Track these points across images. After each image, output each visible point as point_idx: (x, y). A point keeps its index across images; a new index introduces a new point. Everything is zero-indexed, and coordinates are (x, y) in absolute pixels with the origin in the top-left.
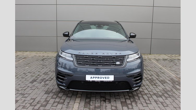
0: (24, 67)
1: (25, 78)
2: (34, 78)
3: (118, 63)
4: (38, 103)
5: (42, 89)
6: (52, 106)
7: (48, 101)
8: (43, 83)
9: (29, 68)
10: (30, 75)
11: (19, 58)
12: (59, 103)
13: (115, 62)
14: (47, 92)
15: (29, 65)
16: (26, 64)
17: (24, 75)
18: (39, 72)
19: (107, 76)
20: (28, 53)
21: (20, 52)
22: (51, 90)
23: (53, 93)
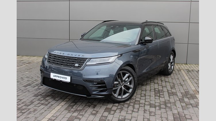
0: (24, 72)
1: (20, 82)
2: (30, 82)
3: (77, 65)
4: (23, 103)
5: (33, 92)
6: (35, 106)
7: (33, 102)
8: (37, 87)
9: (29, 73)
10: (27, 79)
11: (23, 63)
12: (42, 104)
13: (75, 64)
14: (36, 95)
15: (30, 70)
16: (27, 69)
17: (21, 79)
18: (38, 77)
19: (65, 76)
20: (35, 58)
21: (26, 57)
22: (41, 94)
23: (42, 96)
